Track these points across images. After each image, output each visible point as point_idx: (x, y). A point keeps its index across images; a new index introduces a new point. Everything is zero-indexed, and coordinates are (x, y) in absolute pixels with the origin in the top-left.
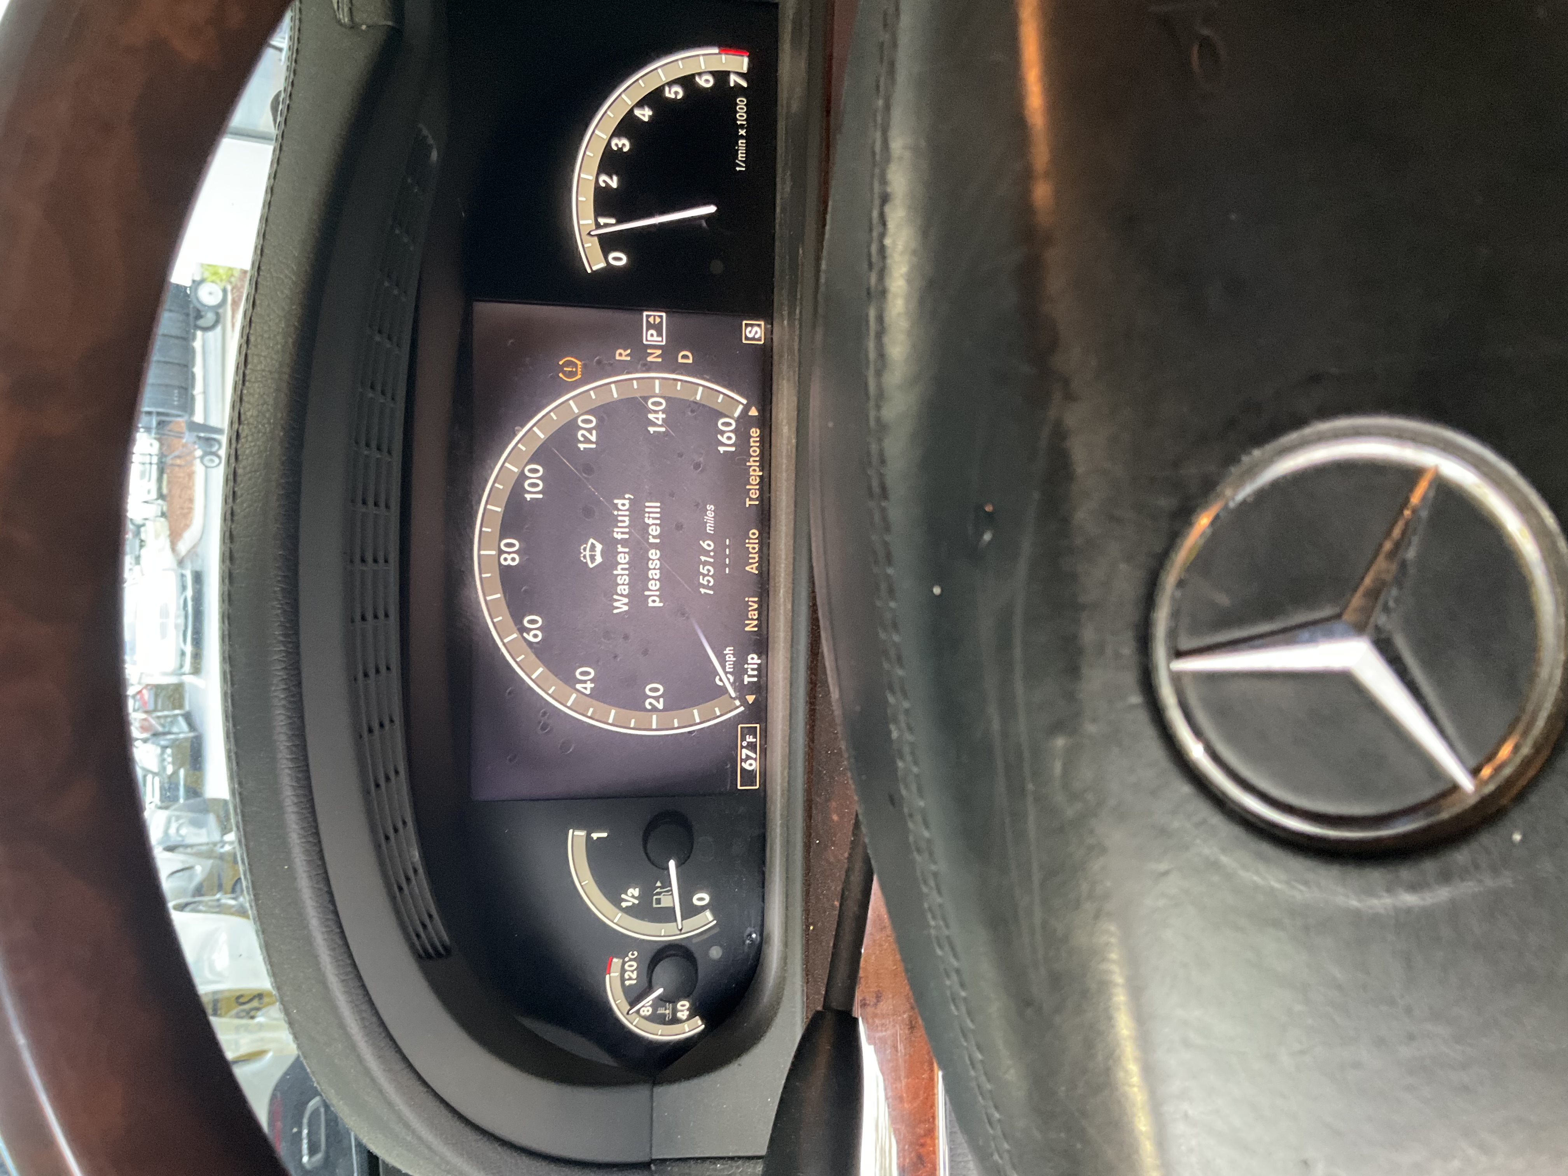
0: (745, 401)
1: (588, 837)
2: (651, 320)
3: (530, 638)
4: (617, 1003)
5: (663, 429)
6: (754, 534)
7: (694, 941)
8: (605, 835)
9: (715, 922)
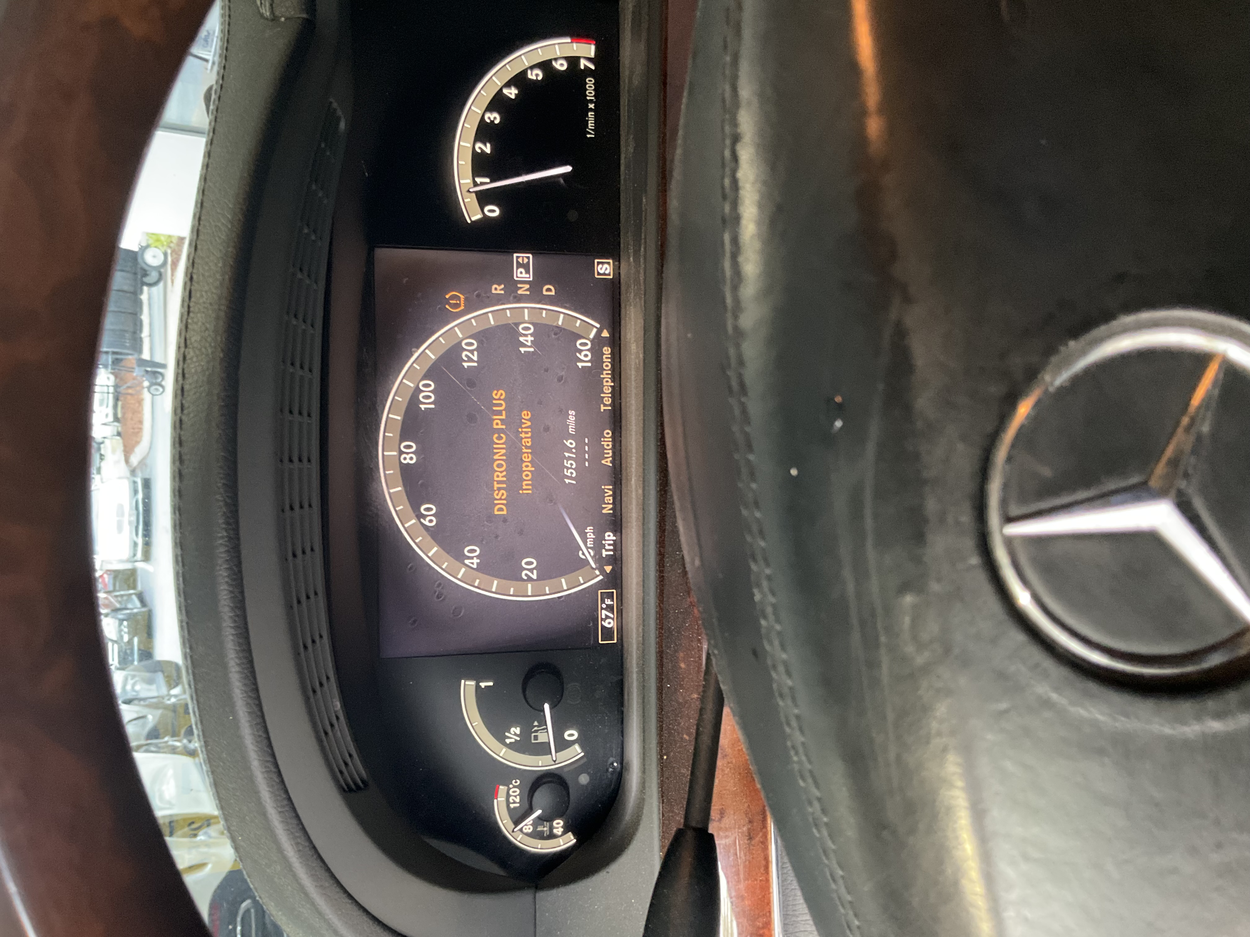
0: (598, 326)
1: (478, 687)
2: (520, 260)
3: (426, 523)
4: (504, 823)
5: (532, 350)
6: (608, 433)
7: (566, 770)
8: (491, 684)
9: (583, 754)
